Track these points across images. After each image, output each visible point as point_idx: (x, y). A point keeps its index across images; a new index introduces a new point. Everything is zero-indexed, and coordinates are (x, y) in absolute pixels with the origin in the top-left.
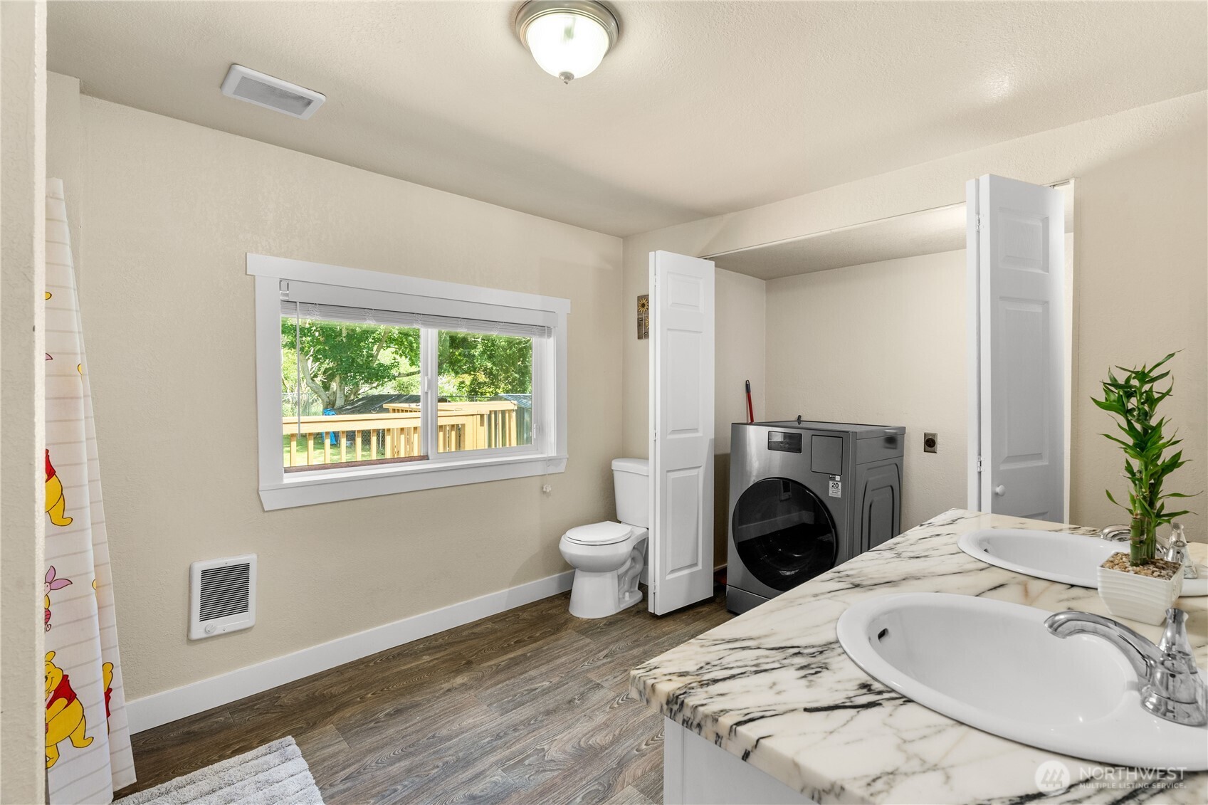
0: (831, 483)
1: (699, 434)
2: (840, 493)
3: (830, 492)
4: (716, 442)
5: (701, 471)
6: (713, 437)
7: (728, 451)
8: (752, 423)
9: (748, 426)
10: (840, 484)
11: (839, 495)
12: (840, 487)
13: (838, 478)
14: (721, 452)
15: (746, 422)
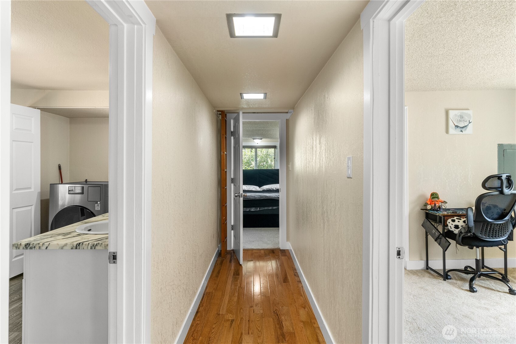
0: (96, 205)
1: (32, 190)
2: (99, 208)
3: (96, 208)
4: (42, 193)
5: (33, 208)
6: (40, 191)
7: (48, 197)
8: (62, 183)
9: (59, 185)
10: (100, 205)
11: (99, 209)
12: (100, 206)
13: (99, 203)
14: (44, 198)
15: (59, 183)
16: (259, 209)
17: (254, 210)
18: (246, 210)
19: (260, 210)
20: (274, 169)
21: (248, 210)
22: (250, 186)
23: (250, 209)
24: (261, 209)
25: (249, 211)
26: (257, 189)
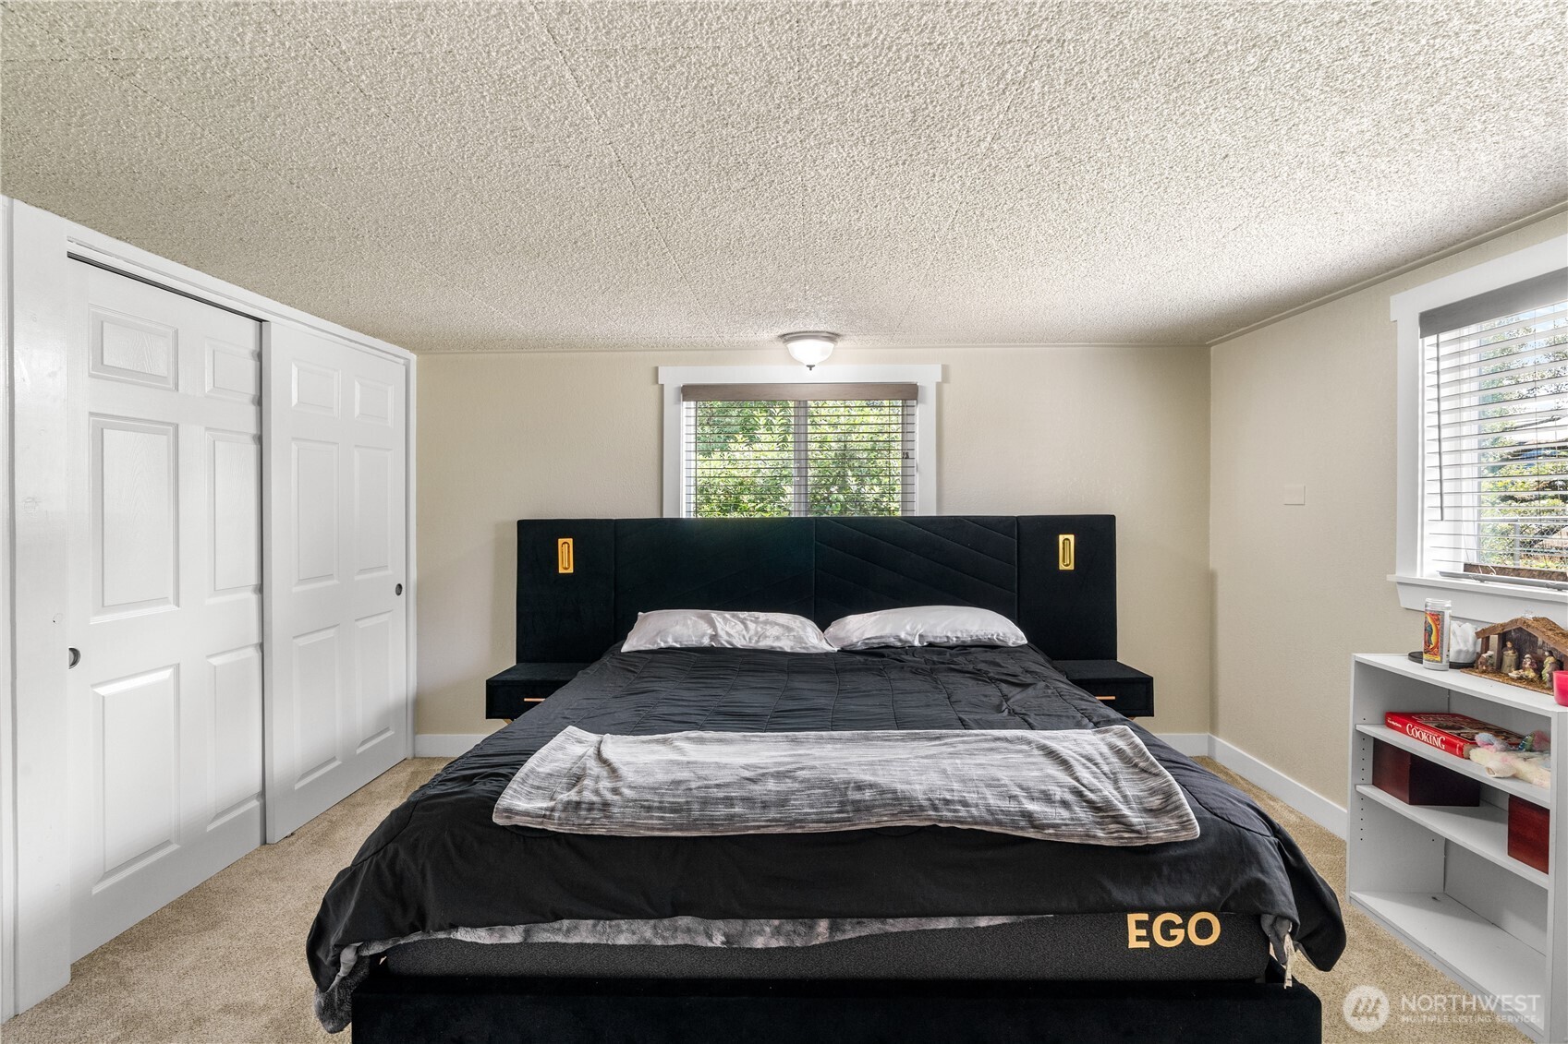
16: (833, 929)
17: (774, 944)
18: (702, 941)
19: (839, 937)
20: (899, 514)
21: (718, 941)
22: (762, 616)
23: (735, 925)
24: (850, 935)
25: (732, 950)
26: (806, 644)
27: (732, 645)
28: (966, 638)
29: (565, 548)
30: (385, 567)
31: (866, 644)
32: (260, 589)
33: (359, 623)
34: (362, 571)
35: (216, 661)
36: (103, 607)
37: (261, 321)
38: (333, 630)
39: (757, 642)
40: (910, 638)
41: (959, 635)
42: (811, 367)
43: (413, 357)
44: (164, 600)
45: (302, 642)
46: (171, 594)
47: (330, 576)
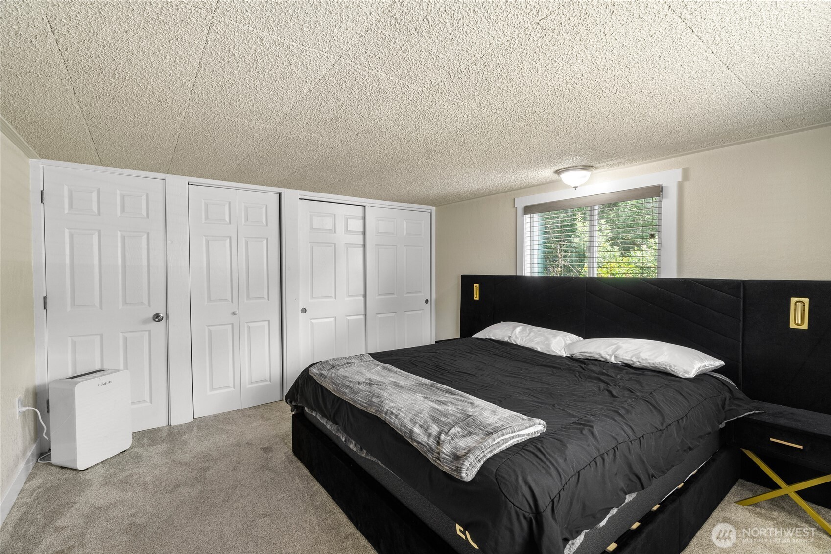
26: (549, 348)
27: (515, 342)
28: (645, 364)
29: (476, 287)
30: (420, 292)
31: (582, 355)
32: (365, 296)
33: (406, 312)
34: (408, 293)
35: (348, 318)
36: (313, 297)
37: (364, 206)
38: (394, 314)
39: (528, 343)
40: (608, 357)
41: (641, 361)
42: (575, 188)
43: (434, 208)
44: (331, 297)
45: (379, 316)
46: (333, 295)
47: (393, 294)
